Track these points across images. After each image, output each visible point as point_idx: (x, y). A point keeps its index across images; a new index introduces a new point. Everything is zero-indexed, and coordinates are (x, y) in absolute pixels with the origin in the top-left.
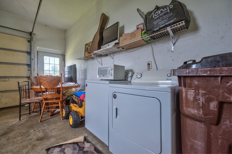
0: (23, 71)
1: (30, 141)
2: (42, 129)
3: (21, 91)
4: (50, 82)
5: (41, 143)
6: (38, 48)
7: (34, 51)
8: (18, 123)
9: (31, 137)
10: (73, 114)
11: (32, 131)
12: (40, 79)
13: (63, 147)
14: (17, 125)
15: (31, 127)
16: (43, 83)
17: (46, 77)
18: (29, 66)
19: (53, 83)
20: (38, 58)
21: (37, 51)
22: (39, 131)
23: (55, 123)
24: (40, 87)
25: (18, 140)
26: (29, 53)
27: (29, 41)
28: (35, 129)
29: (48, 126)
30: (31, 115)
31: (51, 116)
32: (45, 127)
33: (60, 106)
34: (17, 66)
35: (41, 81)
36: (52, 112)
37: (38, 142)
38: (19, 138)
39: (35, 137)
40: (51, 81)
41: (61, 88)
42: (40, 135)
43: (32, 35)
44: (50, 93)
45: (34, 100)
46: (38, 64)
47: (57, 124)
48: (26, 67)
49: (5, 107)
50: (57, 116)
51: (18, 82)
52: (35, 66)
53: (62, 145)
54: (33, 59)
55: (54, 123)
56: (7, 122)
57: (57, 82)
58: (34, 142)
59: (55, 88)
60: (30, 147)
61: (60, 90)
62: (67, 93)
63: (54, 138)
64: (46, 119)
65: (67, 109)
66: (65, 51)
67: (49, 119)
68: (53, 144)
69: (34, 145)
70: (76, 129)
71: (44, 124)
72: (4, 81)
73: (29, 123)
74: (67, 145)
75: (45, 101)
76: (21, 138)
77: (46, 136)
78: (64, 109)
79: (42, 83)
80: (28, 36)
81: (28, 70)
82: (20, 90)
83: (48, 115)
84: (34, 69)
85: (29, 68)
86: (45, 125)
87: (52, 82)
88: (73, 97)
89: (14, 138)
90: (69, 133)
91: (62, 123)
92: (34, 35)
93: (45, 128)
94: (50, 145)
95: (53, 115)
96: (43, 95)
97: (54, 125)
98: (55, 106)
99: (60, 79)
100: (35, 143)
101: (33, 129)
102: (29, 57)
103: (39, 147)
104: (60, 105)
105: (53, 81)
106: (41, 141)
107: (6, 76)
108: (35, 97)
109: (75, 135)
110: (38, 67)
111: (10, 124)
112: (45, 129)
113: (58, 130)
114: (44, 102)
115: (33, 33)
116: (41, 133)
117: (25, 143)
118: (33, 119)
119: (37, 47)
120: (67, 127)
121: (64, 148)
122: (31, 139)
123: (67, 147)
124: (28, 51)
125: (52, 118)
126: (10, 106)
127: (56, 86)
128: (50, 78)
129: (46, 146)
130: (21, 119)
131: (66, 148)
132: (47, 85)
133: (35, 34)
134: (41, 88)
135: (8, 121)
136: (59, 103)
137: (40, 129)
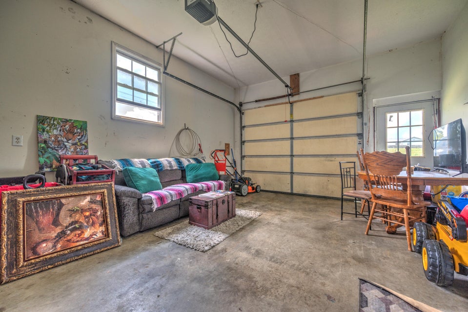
0: (351, 146)
1: (343, 252)
2: (365, 247)
3: (343, 177)
4: (381, 166)
5: (356, 265)
6: (375, 102)
7: (368, 108)
8: (338, 223)
9: (346, 249)
10: (429, 247)
11: (351, 241)
12: (367, 159)
13: (390, 298)
14: (337, 224)
15: (353, 235)
16: (371, 165)
17: (375, 156)
18: (360, 135)
19: (390, 166)
20: (374, 119)
21: (374, 108)
22: (360, 247)
23: (393, 249)
24: (367, 172)
25: (332, 243)
26: (360, 115)
27: (361, 95)
28: (355, 241)
29: (376, 248)
30: (357, 219)
31: (388, 232)
32: (372, 245)
33: (405, 219)
34: (345, 138)
35: (367, 162)
36: (393, 227)
37: (353, 261)
38: (334, 242)
39: (352, 252)
40: (385, 164)
41: (408, 180)
42: (360, 253)
43: (365, 82)
44: (394, 188)
45: (359, 194)
46: (374, 131)
47: (394, 253)
48: (356, 139)
49: (331, 196)
50: (402, 238)
51: (340, 163)
52: (369, 135)
53: (390, 293)
54: (366, 124)
55: (389, 247)
56: (328, 216)
57: (398, 165)
58: (349, 257)
59: (394, 178)
60: (341, 260)
61: (407, 184)
62: (441, 195)
63: (379, 272)
64: (377, 235)
65: (421, 231)
66: (442, 89)
67: (382, 236)
68: (374, 280)
69: (347, 262)
70: (440, 288)
71: (372, 240)
72: (331, 161)
73: (351, 228)
74: (401, 301)
75: (375, 199)
76: (336, 242)
77: (368, 261)
78: (416, 228)
79: (369, 165)
80: (358, 87)
81: (359, 144)
82: (341, 174)
83: (383, 230)
84: (368, 142)
85: (360, 140)
86: (372, 244)
87: (386, 166)
88: (441, 205)
89: (330, 238)
90: (415, 285)
91: (406, 257)
92: (368, 80)
93: (371, 247)
94: (369, 277)
95: (393, 232)
96: (372, 188)
97: (388, 252)
98: (400, 217)
99: (406, 159)
100: (349, 259)
101: (353, 240)
102: (360, 120)
103: (352, 269)
104: (405, 216)
105: (388, 163)
106: (358, 263)
107: (332, 154)
108: (364, 190)
109: (429, 297)
110: (376, 137)
111: (331, 220)
112: (370, 249)
113: (392, 263)
114: (374, 201)
115: (365, 77)
116: (362, 252)
117: (338, 252)
118: (358, 226)
119: (374, 100)
120: (416, 271)
121: (391, 301)
122: (345, 251)
123: (399, 304)
124: (358, 112)
125: (390, 239)
126: (336, 197)
127: (396, 175)
128: (383, 157)
129: (363, 274)
130: (344, 219)
131: (394, 304)
132: (377, 170)
133: (369, 78)
134: (368, 174)
135: (330, 215)
136: (404, 211)
137: (362, 244)
